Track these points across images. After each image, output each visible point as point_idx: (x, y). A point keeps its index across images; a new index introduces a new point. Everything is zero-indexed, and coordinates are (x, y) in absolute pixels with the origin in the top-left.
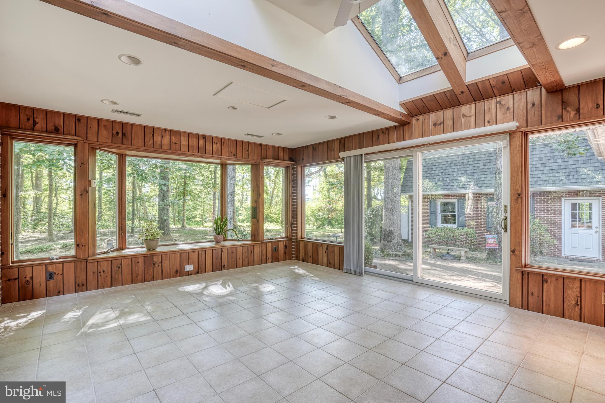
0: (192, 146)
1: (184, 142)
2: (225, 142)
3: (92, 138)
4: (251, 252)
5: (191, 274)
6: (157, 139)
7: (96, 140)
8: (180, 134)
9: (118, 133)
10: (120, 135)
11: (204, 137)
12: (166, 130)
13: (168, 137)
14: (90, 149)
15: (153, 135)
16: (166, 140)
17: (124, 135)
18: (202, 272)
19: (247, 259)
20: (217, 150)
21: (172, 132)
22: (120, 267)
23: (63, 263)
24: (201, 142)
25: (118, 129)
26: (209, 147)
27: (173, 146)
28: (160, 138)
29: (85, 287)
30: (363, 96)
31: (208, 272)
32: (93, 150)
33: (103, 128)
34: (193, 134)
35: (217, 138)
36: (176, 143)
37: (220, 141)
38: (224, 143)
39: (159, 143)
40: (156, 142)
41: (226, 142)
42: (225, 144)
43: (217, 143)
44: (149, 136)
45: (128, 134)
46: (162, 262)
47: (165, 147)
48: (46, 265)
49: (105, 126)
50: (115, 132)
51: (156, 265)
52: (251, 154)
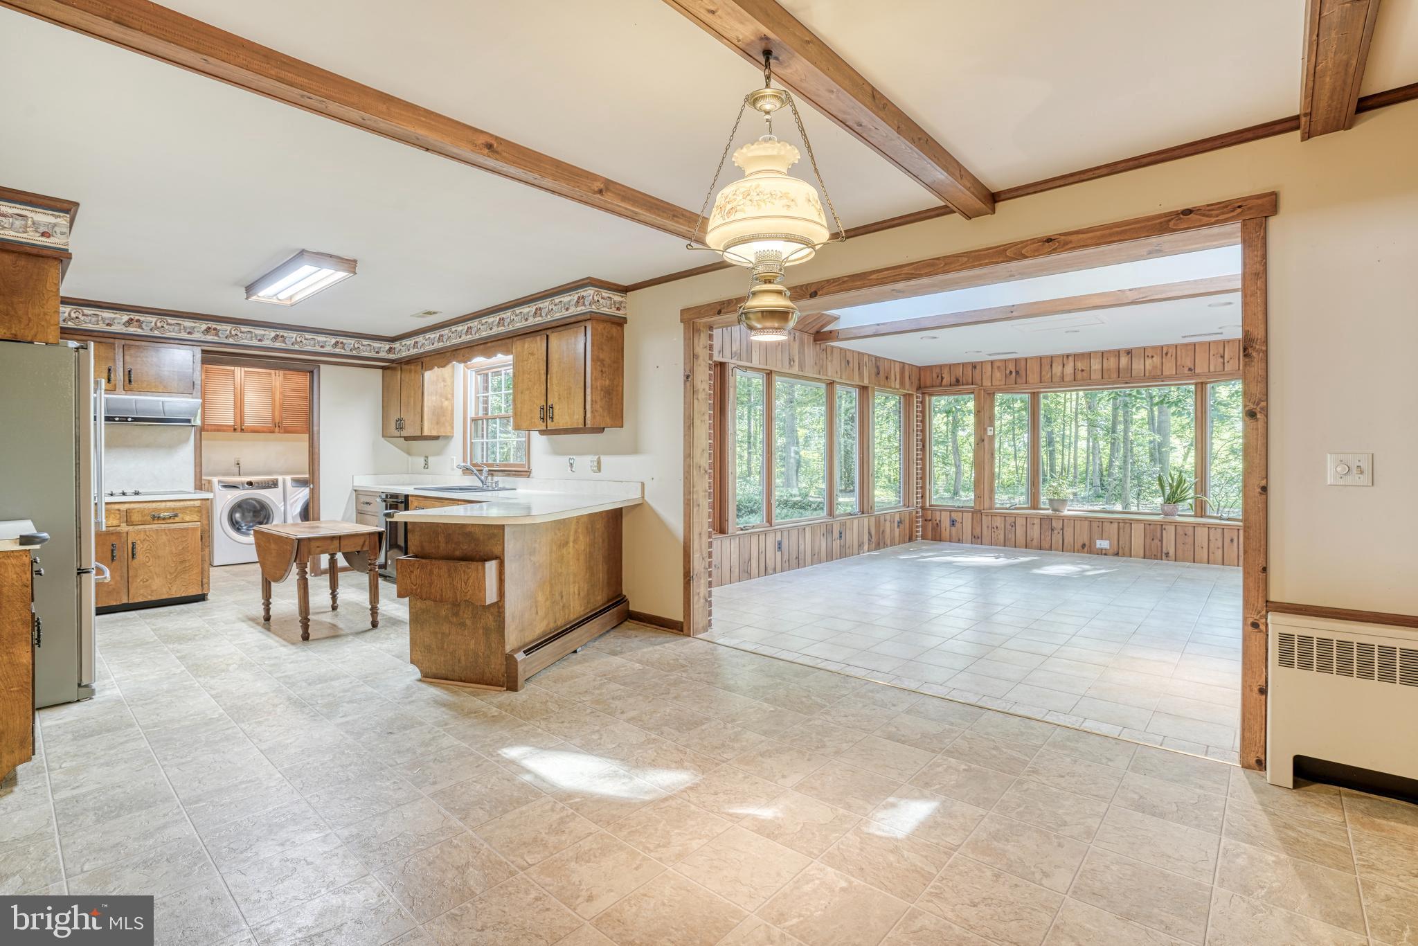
0: (1109, 370)
1: (1096, 365)
2: (1170, 351)
3: (987, 383)
4: (1232, 540)
5: (1105, 554)
6: (1057, 369)
7: (990, 384)
8: (1089, 355)
9: (1011, 372)
10: (1014, 374)
11: (1129, 352)
12: (1068, 356)
13: (1071, 364)
14: (986, 395)
15: (1051, 366)
16: (1069, 369)
17: (1017, 373)
18: (1124, 555)
19: (1220, 551)
20: (1155, 367)
21: (1077, 357)
22: (1014, 525)
23: (963, 512)
24: (1124, 361)
25: (1011, 367)
26: (1138, 366)
27: (1079, 375)
28: (1060, 368)
29: (979, 540)
30: (1195, 281)
31: (1134, 557)
32: (991, 395)
33: (996, 370)
34: (1109, 352)
35: (1153, 348)
36: (1082, 370)
37: (1159, 352)
38: (1167, 354)
39: (1059, 374)
40: (1055, 374)
41: (1172, 351)
42: (1169, 355)
43: (1152, 357)
44: (1046, 368)
45: (1023, 373)
46: (1063, 529)
47: (1068, 378)
48: (951, 511)
49: (999, 367)
50: (1008, 372)
51: (1056, 532)
52: (1231, 362)
